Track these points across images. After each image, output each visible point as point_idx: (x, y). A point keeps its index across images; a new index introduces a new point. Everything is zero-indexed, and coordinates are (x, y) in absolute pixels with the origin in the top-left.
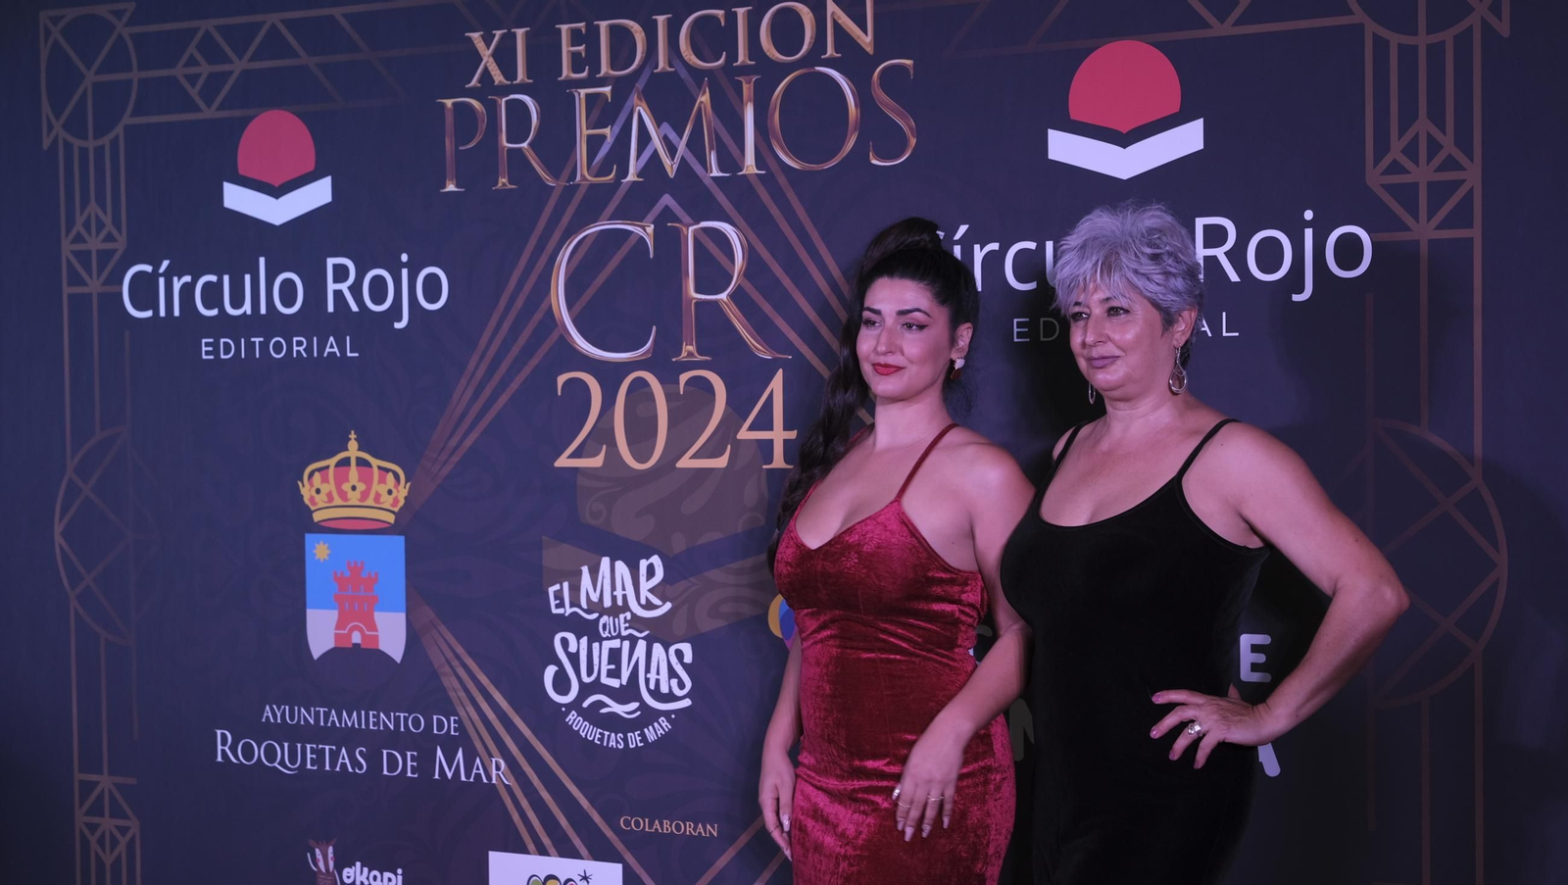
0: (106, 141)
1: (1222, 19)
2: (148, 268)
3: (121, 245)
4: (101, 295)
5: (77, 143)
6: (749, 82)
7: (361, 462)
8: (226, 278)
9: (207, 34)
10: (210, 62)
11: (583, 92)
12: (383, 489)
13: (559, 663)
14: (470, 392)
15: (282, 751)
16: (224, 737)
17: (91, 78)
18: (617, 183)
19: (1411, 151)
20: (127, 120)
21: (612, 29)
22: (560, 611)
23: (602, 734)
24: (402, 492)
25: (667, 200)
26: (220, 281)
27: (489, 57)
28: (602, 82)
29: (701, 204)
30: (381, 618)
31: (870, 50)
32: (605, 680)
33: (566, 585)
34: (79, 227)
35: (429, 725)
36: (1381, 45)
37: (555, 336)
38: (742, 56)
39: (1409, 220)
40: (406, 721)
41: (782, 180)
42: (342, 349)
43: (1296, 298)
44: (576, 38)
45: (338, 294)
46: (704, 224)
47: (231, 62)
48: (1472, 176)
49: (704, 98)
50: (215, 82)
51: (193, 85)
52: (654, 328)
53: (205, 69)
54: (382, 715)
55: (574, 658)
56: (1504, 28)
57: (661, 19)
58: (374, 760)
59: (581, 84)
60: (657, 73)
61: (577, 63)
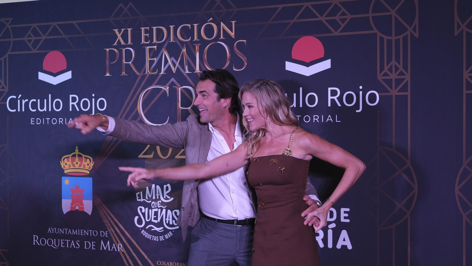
0: (2, 59)
1: (336, 31)
2: (15, 97)
3: (6, 90)
6: (197, 46)
7: (79, 156)
8: (39, 100)
9: (34, 28)
10: (35, 36)
11: (148, 47)
12: (86, 164)
13: (139, 216)
15: (54, 242)
16: (36, 237)
18: (158, 74)
19: (390, 70)
20: (9, 53)
21: (157, 29)
22: (140, 200)
23: (152, 237)
24: (92, 165)
25: (173, 79)
26: (37, 101)
27: (120, 36)
28: (154, 45)
29: (183, 81)
30: (85, 202)
31: (233, 37)
32: (153, 221)
33: (141, 192)
35: (99, 234)
36: (382, 39)
37: (139, 119)
38: (196, 38)
39: (389, 89)
40: (92, 233)
43: (357, 111)
44: (146, 31)
45: (73, 106)
46: (184, 87)
47: (41, 36)
48: (408, 77)
49: (184, 50)
50: (36, 42)
51: (30, 43)
52: (169, 117)
53: (33, 38)
54: (85, 231)
55: (144, 214)
56: (417, 35)
57: (172, 27)
58: (82, 244)
59: (148, 45)
60: (171, 42)
61: (146, 39)
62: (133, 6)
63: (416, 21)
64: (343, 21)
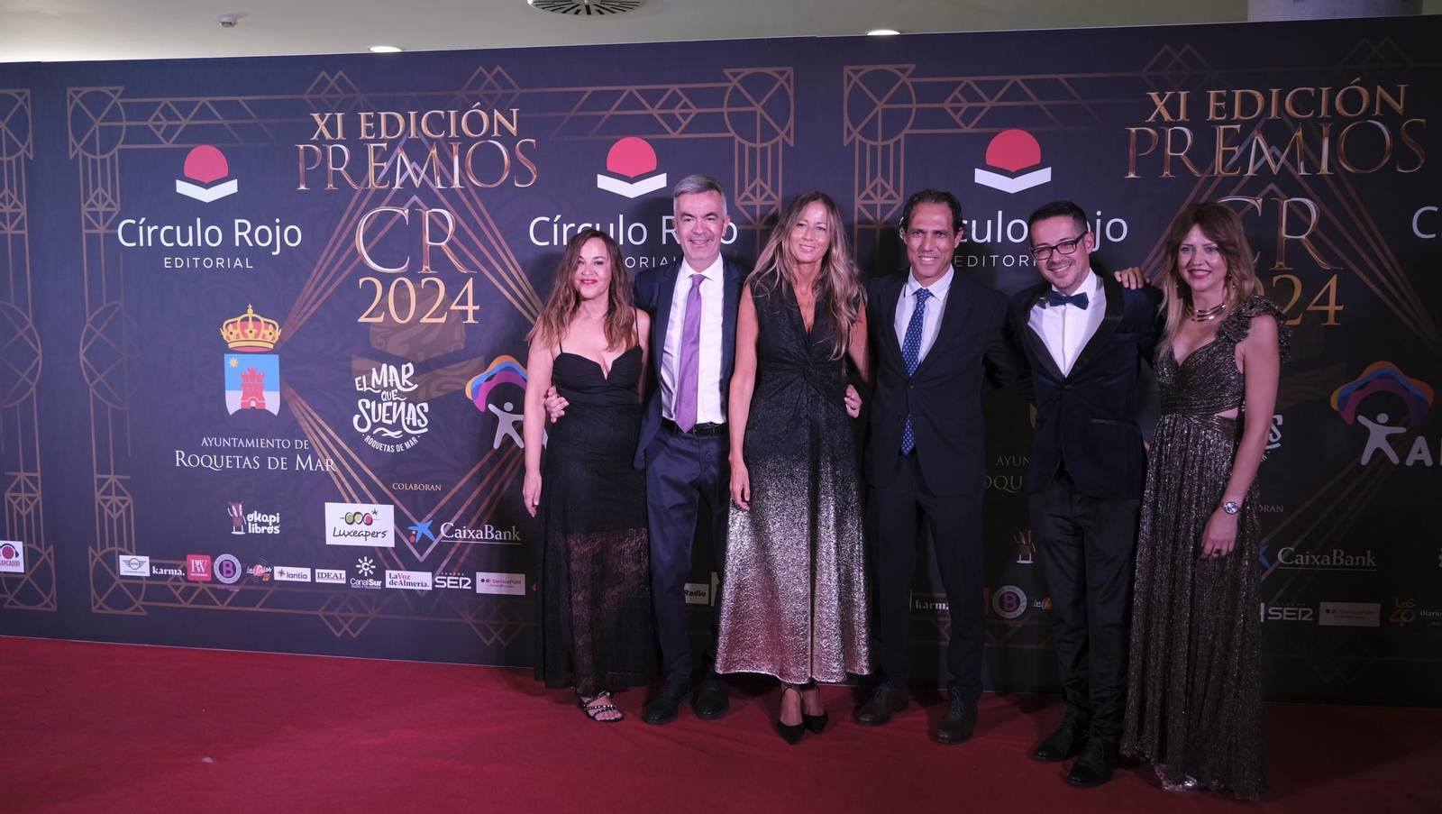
0: (107, 156)
1: (675, 131)
2: (134, 222)
3: (117, 209)
4: (105, 234)
5: (90, 156)
6: (456, 145)
7: (254, 319)
8: (178, 228)
9: (166, 105)
10: (168, 120)
11: (372, 145)
12: (267, 332)
13: (360, 413)
14: (313, 286)
15: (213, 460)
16: (180, 454)
17: (98, 123)
18: (391, 189)
19: (753, 191)
20: (120, 146)
21: (387, 116)
22: (362, 389)
23: (383, 446)
24: (277, 334)
25: (415, 198)
26: (175, 229)
27: (323, 126)
28: (382, 141)
29: (432, 200)
30: (265, 394)
31: (515, 134)
32: (384, 421)
33: (364, 377)
34: (91, 199)
35: (293, 445)
36: (741, 146)
37: (358, 260)
38: (453, 133)
39: (752, 220)
40: (280, 443)
41: (472, 191)
42: (244, 264)
44: (369, 119)
45: (241, 238)
46: (433, 210)
47: (180, 120)
48: (778, 203)
49: (434, 152)
50: (171, 130)
51: (158, 130)
52: (409, 258)
54: (267, 440)
55: (369, 412)
56: (791, 142)
57: (412, 113)
58: (263, 462)
59: (371, 141)
60: (410, 139)
61: (369, 132)
62: (344, 76)
63: (791, 122)
64: (685, 116)
